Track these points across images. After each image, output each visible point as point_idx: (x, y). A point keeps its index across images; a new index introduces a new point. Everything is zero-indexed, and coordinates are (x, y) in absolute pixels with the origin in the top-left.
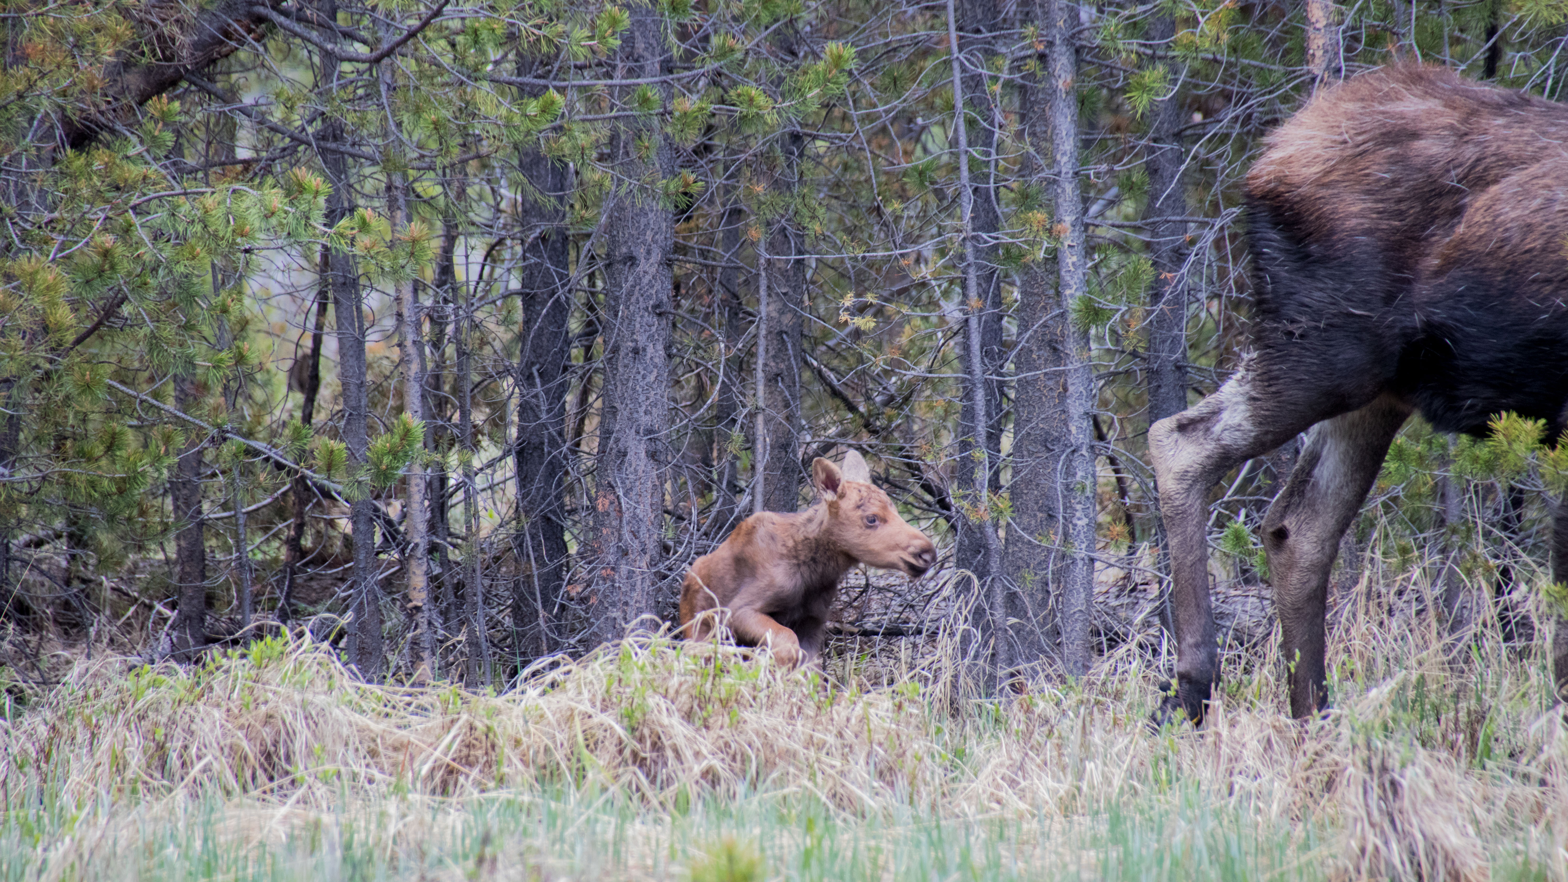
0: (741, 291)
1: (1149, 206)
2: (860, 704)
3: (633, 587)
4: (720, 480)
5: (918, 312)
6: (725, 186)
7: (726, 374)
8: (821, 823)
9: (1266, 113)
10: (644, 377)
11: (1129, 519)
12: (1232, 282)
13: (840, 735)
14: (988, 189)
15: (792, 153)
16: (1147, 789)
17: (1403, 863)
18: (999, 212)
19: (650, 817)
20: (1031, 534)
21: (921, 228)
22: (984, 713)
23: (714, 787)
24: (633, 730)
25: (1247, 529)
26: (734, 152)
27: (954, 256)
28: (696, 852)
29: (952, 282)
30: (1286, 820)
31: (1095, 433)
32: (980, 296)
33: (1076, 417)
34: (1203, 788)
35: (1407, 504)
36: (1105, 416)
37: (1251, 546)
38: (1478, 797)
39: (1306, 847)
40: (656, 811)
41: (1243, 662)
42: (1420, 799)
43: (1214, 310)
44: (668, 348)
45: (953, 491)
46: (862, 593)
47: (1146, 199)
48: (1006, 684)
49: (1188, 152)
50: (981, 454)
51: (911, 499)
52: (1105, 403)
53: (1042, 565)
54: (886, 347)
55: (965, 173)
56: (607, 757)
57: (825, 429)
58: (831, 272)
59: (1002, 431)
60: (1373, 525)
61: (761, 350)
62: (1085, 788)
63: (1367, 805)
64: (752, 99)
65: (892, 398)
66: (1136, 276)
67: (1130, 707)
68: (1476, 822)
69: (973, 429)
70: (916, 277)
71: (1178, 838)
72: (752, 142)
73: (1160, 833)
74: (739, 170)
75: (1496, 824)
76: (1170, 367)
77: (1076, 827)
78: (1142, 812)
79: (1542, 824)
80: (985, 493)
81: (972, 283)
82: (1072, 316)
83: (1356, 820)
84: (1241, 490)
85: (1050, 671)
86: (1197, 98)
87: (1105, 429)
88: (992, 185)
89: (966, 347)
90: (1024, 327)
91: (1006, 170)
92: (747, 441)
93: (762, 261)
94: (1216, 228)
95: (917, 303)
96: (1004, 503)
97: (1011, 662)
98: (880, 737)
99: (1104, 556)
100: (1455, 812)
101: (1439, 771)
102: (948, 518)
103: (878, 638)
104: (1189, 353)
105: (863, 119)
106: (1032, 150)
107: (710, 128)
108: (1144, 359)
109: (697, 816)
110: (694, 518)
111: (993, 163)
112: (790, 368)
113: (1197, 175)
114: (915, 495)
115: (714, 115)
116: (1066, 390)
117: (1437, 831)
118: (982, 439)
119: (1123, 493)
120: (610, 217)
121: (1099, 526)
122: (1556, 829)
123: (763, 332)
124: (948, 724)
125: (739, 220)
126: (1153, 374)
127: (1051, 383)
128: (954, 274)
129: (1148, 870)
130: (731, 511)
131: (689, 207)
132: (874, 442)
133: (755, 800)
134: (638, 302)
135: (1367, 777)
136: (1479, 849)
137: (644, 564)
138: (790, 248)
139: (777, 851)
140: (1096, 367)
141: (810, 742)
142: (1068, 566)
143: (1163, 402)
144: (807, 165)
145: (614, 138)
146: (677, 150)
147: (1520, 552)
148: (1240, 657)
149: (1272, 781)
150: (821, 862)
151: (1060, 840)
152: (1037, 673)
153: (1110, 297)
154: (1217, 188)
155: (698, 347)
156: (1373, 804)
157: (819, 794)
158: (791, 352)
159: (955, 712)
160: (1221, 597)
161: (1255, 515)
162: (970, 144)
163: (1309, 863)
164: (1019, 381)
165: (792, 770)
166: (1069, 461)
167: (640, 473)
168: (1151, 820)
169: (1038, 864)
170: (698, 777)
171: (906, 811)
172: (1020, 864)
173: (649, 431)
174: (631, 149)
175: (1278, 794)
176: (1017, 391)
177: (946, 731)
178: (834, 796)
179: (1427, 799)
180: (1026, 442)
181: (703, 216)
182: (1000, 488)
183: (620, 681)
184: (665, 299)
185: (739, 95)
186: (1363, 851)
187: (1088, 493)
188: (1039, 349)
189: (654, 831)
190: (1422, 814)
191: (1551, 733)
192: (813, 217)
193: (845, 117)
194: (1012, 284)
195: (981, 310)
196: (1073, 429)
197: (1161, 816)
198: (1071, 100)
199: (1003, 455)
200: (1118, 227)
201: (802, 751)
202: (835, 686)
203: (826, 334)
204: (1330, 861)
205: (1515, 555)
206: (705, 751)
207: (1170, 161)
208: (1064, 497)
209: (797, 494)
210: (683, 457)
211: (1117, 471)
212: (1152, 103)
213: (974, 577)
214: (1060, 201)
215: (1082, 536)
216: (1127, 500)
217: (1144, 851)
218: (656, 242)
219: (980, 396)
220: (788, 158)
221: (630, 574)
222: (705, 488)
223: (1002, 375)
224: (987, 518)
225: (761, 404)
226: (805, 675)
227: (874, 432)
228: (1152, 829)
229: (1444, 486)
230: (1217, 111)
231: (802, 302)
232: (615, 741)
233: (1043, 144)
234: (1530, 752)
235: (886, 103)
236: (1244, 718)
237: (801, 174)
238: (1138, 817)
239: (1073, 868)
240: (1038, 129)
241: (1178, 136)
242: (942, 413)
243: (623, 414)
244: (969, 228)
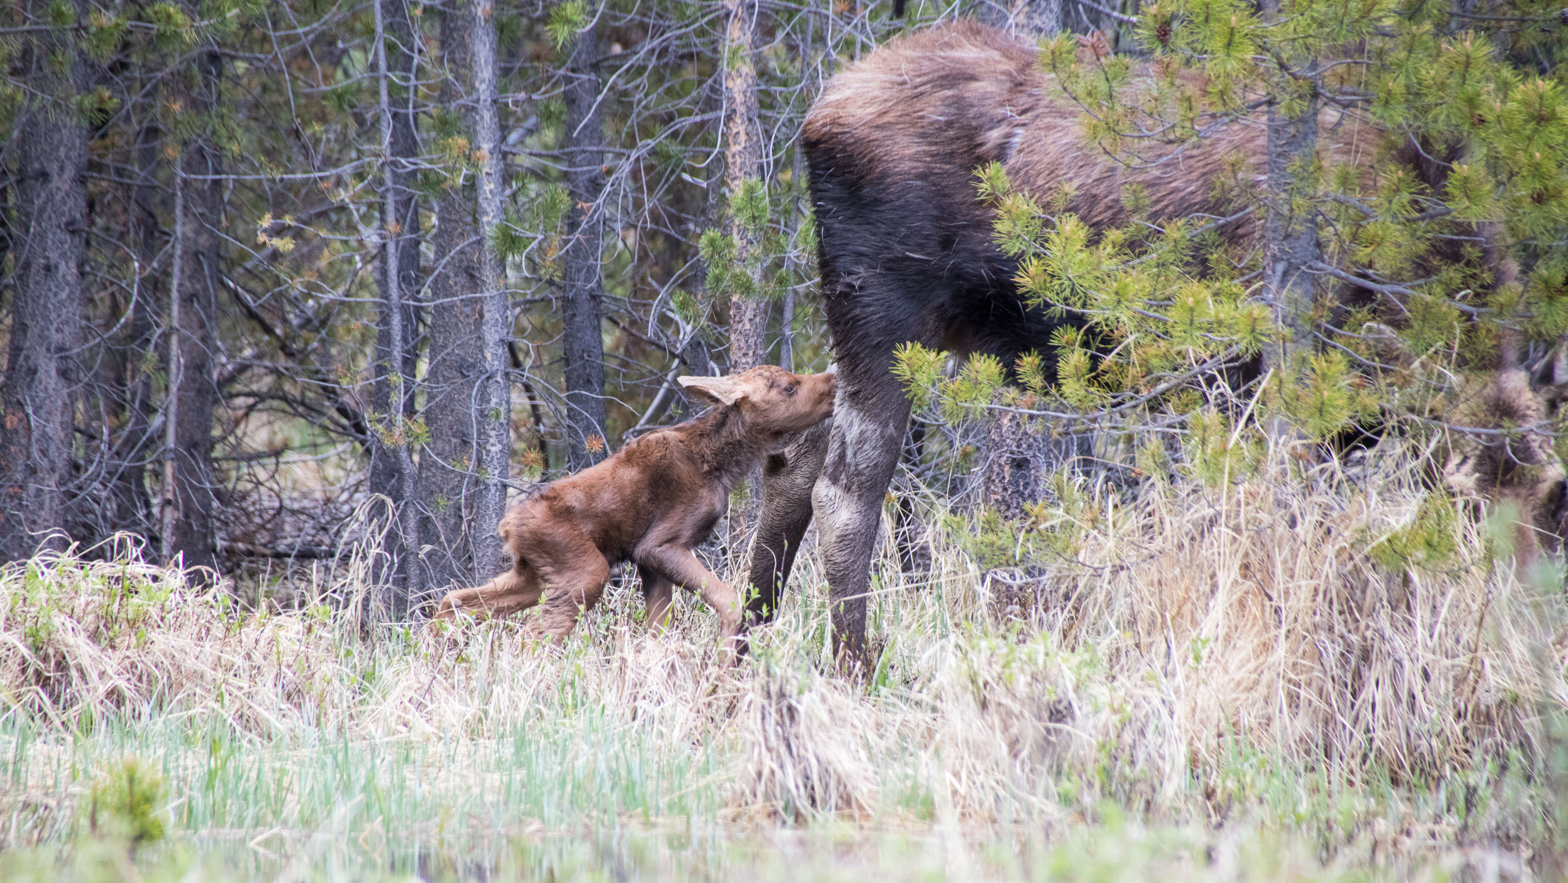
0: (158, 211)
1: (567, 135)
2: (269, 626)
3: (41, 506)
4: (133, 401)
5: (339, 236)
6: (142, 105)
7: (140, 293)
8: (226, 743)
9: (683, 47)
10: (56, 294)
11: (543, 446)
12: (647, 213)
13: (249, 657)
14: (407, 115)
15: (210, 73)
16: (552, 714)
17: (797, 787)
18: (418, 138)
19: (52, 737)
20: (445, 459)
21: (340, 152)
22: (394, 637)
23: (119, 708)
24: (37, 649)
26: (151, 70)
27: (374, 181)
28: (98, 772)
29: (370, 206)
30: (687, 746)
31: (509, 360)
32: (397, 221)
33: (491, 344)
34: (607, 712)
36: (522, 343)
38: (871, 722)
39: (705, 771)
40: (58, 731)
42: (815, 724)
43: (630, 241)
44: (80, 265)
45: (368, 415)
46: (274, 516)
47: (564, 129)
48: (417, 607)
49: (605, 83)
50: (397, 378)
51: (327, 423)
52: (521, 331)
53: (456, 490)
54: (303, 270)
55: (384, 97)
56: (10, 676)
57: (240, 350)
58: (251, 195)
59: (418, 356)
61: (176, 270)
62: (491, 712)
63: (764, 730)
64: (169, 17)
65: (309, 321)
66: (553, 205)
68: (868, 746)
69: (389, 354)
70: (335, 200)
71: (580, 763)
72: (170, 61)
73: (564, 757)
74: (155, 88)
75: (888, 749)
76: (585, 296)
77: (481, 750)
78: (547, 736)
79: (932, 749)
80: (400, 417)
81: (390, 208)
82: (489, 243)
83: (753, 744)
84: (653, 419)
86: (616, 30)
87: (521, 357)
88: (411, 110)
89: (384, 272)
90: (441, 252)
91: (427, 97)
92: (161, 360)
93: (179, 180)
94: (632, 159)
95: (335, 227)
96: (419, 427)
97: (422, 586)
98: (288, 659)
99: (517, 483)
100: (849, 738)
101: (835, 698)
102: (362, 443)
103: (290, 561)
104: (604, 282)
105: (283, 40)
106: (450, 77)
107: (126, 46)
108: (559, 287)
109: (101, 736)
110: (105, 437)
111: (412, 90)
112: (206, 289)
113: (615, 107)
114: (331, 419)
115: (130, 32)
116: (482, 316)
117: (831, 756)
118: (398, 364)
119: (538, 420)
120: (23, 132)
121: (513, 453)
122: (944, 754)
123: (178, 252)
124: (358, 646)
125: (156, 138)
126: (569, 303)
127: (467, 310)
128: (372, 198)
129: (550, 792)
130: (144, 431)
131: (104, 124)
132: (290, 364)
133: (160, 721)
134: (50, 218)
135: (766, 703)
136: (870, 774)
137: (53, 483)
138: (207, 168)
139: (181, 772)
140: (513, 295)
141: (217, 664)
142: (481, 491)
143: (578, 330)
144: (224, 85)
145: (27, 52)
146: (92, 66)
147: (921, 485)
149: (674, 706)
150: (225, 784)
151: (465, 763)
153: (527, 226)
154: (633, 119)
155: (112, 266)
156: (771, 729)
157: (226, 715)
158: (207, 273)
159: (365, 635)
162: (389, 68)
163: (707, 787)
164: (436, 306)
165: (198, 691)
166: (483, 388)
167: (51, 392)
168: (555, 743)
169: (443, 786)
170: (102, 697)
171: (312, 733)
172: (425, 787)
173: (60, 349)
174: (44, 63)
175: (680, 719)
176: (434, 317)
177: (356, 653)
178: (241, 716)
179: (822, 725)
180: (441, 368)
181: (118, 133)
182: (415, 412)
183: (25, 600)
184: (78, 216)
185: (156, 13)
186: (759, 775)
187: (502, 420)
188: (456, 275)
189: (55, 750)
190: (817, 739)
191: (943, 660)
192: (230, 138)
193: (265, 39)
194: (431, 209)
195: (399, 235)
196: (489, 356)
197: (565, 740)
198: (490, 28)
199: (418, 379)
200: (536, 155)
201: (209, 673)
202: (245, 609)
203: (244, 256)
204: (728, 785)
205: (916, 488)
206: (110, 672)
207: (587, 92)
208: (479, 423)
209: (211, 415)
210: (96, 375)
211: (532, 398)
212: (572, 34)
213: (389, 501)
214: (478, 128)
215: (495, 462)
216: (541, 427)
217: (547, 775)
218: (68, 158)
219: (396, 320)
220: (205, 78)
221: (39, 493)
222: (117, 408)
223: (419, 300)
224: (403, 443)
225: (175, 324)
226: (215, 597)
227: (290, 355)
228: (556, 753)
230: (636, 43)
231: (219, 222)
232: (18, 660)
233: (462, 71)
234: (923, 679)
235: (306, 25)
236: (649, 643)
237: (220, 94)
238: (543, 741)
239: (476, 791)
240: (457, 56)
241: (595, 67)
242: (359, 336)
243: (34, 331)
244: (388, 153)
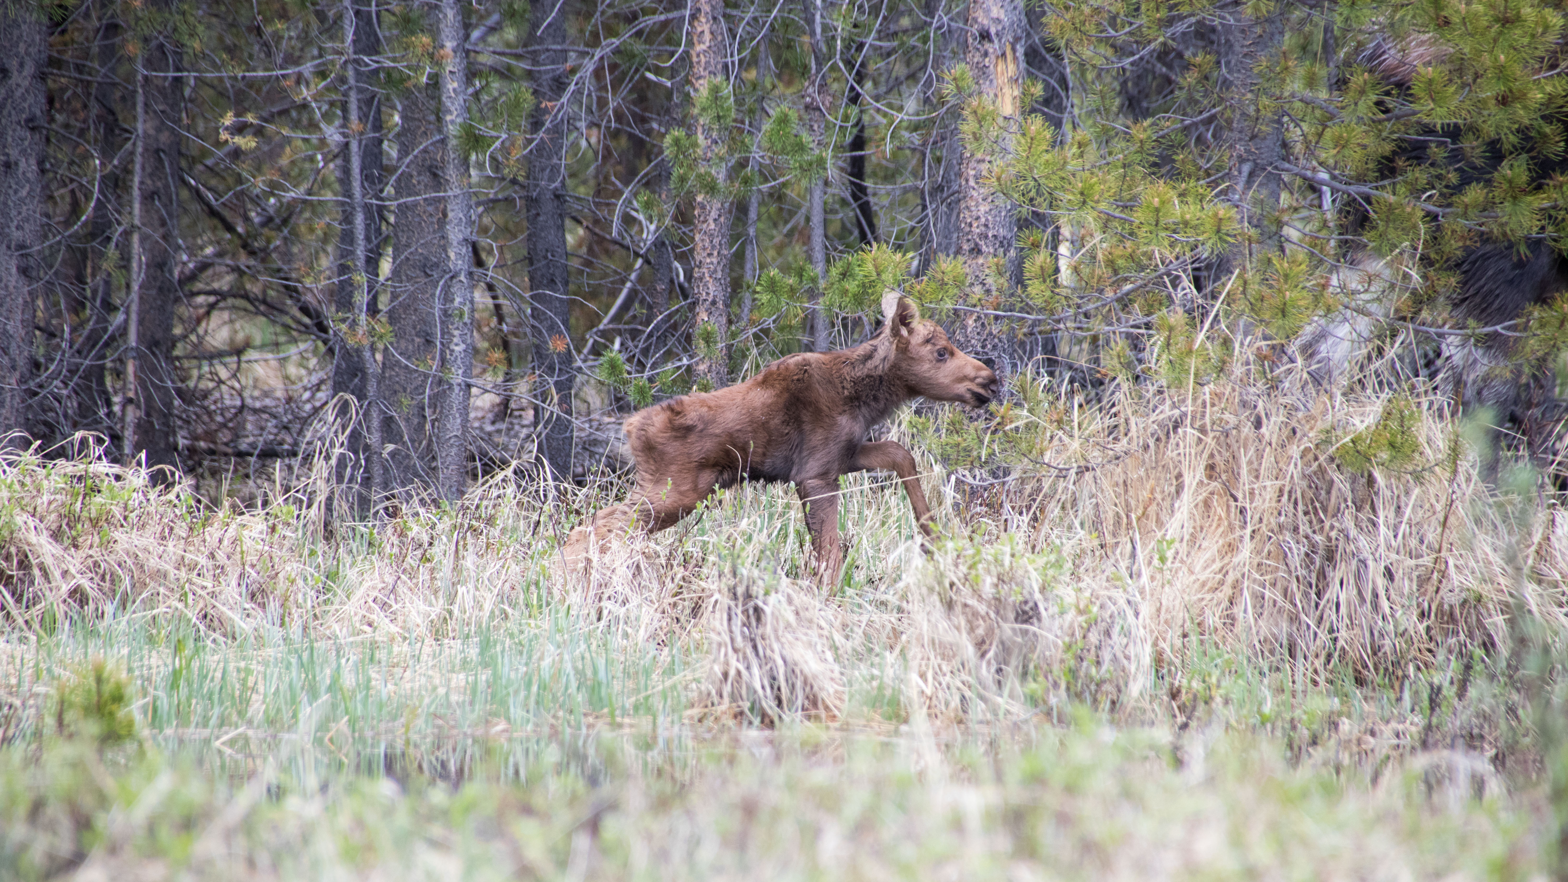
0: (117, 108)
1: (530, 34)
2: (233, 526)
4: (94, 299)
5: (300, 135)
7: (101, 191)
8: (191, 643)
10: (16, 192)
11: (506, 346)
12: (611, 112)
13: (212, 556)
14: (369, 13)
16: (517, 614)
17: (763, 687)
18: (380, 36)
19: (15, 636)
20: (409, 359)
21: (302, 50)
22: (358, 536)
23: (81, 606)
25: (622, 358)
27: (336, 79)
28: (62, 672)
29: (332, 104)
30: (653, 645)
31: (472, 260)
32: (360, 119)
33: (455, 243)
34: (572, 612)
35: (778, 337)
36: (484, 242)
37: (626, 375)
38: (837, 624)
39: (670, 671)
40: (21, 630)
41: (615, 490)
42: (782, 625)
43: (593, 140)
44: (40, 163)
45: (331, 314)
46: (236, 415)
47: (526, 26)
48: (380, 507)
50: (361, 278)
51: (290, 322)
52: (484, 230)
53: (419, 390)
54: (265, 168)
57: (202, 248)
58: (211, 92)
59: (380, 255)
60: (744, 356)
61: (137, 167)
62: (456, 612)
63: (731, 631)
65: (270, 219)
66: (517, 104)
67: (503, 531)
68: (834, 648)
69: (352, 252)
70: (298, 99)
71: (546, 663)
73: (529, 658)
75: (854, 650)
76: (549, 195)
77: (447, 651)
78: (512, 636)
79: (897, 650)
80: (363, 317)
81: (353, 106)
82: (453, 142)
83: (719, 645)
84: (616, 318)
85: (424, 495)
87: (483, 256)
88: (374, 8)
89: (346, 171)
90: (404, 151)
92: (122, 259)
93: (140, 77)
94: (596, 58)
95: (296, 125)
96: (382, 327)
97: (386, 486)
98: (252, 558)
99: (481, 383)
100: (815, 639)
101: (801, 599)
102: (325, 342)
103: (252, 460)
104: (568, 181)
108: (523, 187)
109: (64, 634)
110: (66, 335)
112: (167, 186)
113: (578, 5)
114: (293, 318)
116: (445, 215)
117: (797, 657)
118: (361, 263)
119: (501, 319)
121: (477, 353)
122: (910, 655)
123: (140, 150)
124: (321, 546)
125: (116, 35)
126: (532, 202)
127: (430, 209)
128: (334, 97)
129: (516, 692)
130: (105, 330)
131: (64, 20)
132: (252, 262)
133: (123, 620)
134: (10, 115)
135: (732, 603)
136: (837, 675)
137: (13, 381)
138: (167, 65)
139: (145, 672)
140: (476, 194)
141: (181, 563)
142: (444, 391)
143: (542, 230)
148: (612, 484)
149: (639, 606)
150: (189, 684)
151: (430, 664)
152: (411, 497)
153: (490, 124)
154: (597, 18)
155: (72, 163)
156: (737, 629)
157: (190, 615)
158: (168, 170)
159: (329, 534)
160: (595, 424)
161: (630, 343)
163: (673, 687)
164: (399, 205)
165: (162, 590)
166: (447, 288)
167: (11, 288)
168: (520, 643)
169: (408, 686)
170: (65, 596)
171: (277, 633)
172: (390, 687)
173: (21, 247)
175: (645, 619)
176: (397, 216)
177: (320, 553)
178: (205, 616)
179: (788, 626)
180: (405, 267)
181: (78, 29)
182: (379, 312)
184: (38, 113)
186: (726, 675)
187: (466, 319)
188: (419, 174)
189: (19, 650)
190: (783, 640)
191: (908, 561)
192: (191, 35)
194: (394, 108)
195: (361, 133)
196: (452, 255)
197: (531, 641)
199: (381, 278)
200: (499, 54)
201: (172, 573)
202: (207, 507)
203: (205, 154)
204: (694, 686)
206: (73, 571)
208: (442, 322)
209: (172, 313)
210: (56, 273)
211: (494, 298)
213: (353, 400)
214: (442, 26)
215: (459, 361)
216: (504, 326)
217: (513, 675)
218: (28, 54)
219: (359, 219)
222: (77, 306)
223: (382, 199)
224: (366, 342)
225: (137, 222)
226: (178, 496)
227: (252, 253)
228: (521, 653)
229: (813, 319)
231: (180, 119)
234: (887, 580)
236: (614, 544)
238: (508, 641)
239: (442, 691)
242: (321, 235)
244: (351, 51)
